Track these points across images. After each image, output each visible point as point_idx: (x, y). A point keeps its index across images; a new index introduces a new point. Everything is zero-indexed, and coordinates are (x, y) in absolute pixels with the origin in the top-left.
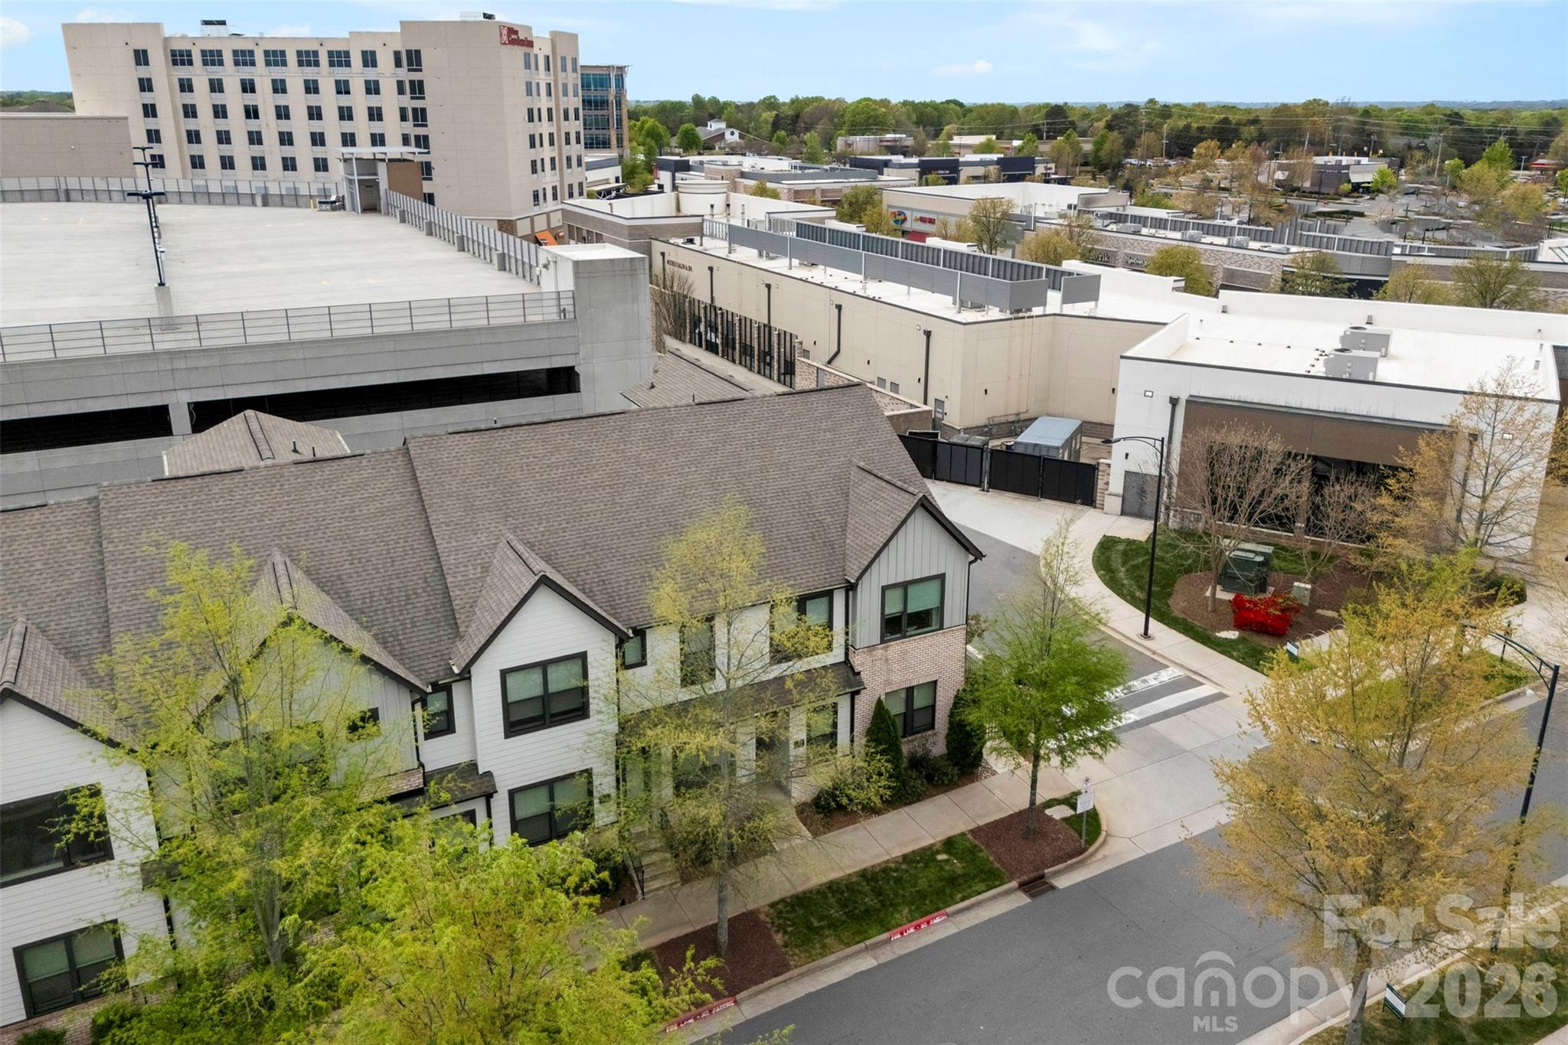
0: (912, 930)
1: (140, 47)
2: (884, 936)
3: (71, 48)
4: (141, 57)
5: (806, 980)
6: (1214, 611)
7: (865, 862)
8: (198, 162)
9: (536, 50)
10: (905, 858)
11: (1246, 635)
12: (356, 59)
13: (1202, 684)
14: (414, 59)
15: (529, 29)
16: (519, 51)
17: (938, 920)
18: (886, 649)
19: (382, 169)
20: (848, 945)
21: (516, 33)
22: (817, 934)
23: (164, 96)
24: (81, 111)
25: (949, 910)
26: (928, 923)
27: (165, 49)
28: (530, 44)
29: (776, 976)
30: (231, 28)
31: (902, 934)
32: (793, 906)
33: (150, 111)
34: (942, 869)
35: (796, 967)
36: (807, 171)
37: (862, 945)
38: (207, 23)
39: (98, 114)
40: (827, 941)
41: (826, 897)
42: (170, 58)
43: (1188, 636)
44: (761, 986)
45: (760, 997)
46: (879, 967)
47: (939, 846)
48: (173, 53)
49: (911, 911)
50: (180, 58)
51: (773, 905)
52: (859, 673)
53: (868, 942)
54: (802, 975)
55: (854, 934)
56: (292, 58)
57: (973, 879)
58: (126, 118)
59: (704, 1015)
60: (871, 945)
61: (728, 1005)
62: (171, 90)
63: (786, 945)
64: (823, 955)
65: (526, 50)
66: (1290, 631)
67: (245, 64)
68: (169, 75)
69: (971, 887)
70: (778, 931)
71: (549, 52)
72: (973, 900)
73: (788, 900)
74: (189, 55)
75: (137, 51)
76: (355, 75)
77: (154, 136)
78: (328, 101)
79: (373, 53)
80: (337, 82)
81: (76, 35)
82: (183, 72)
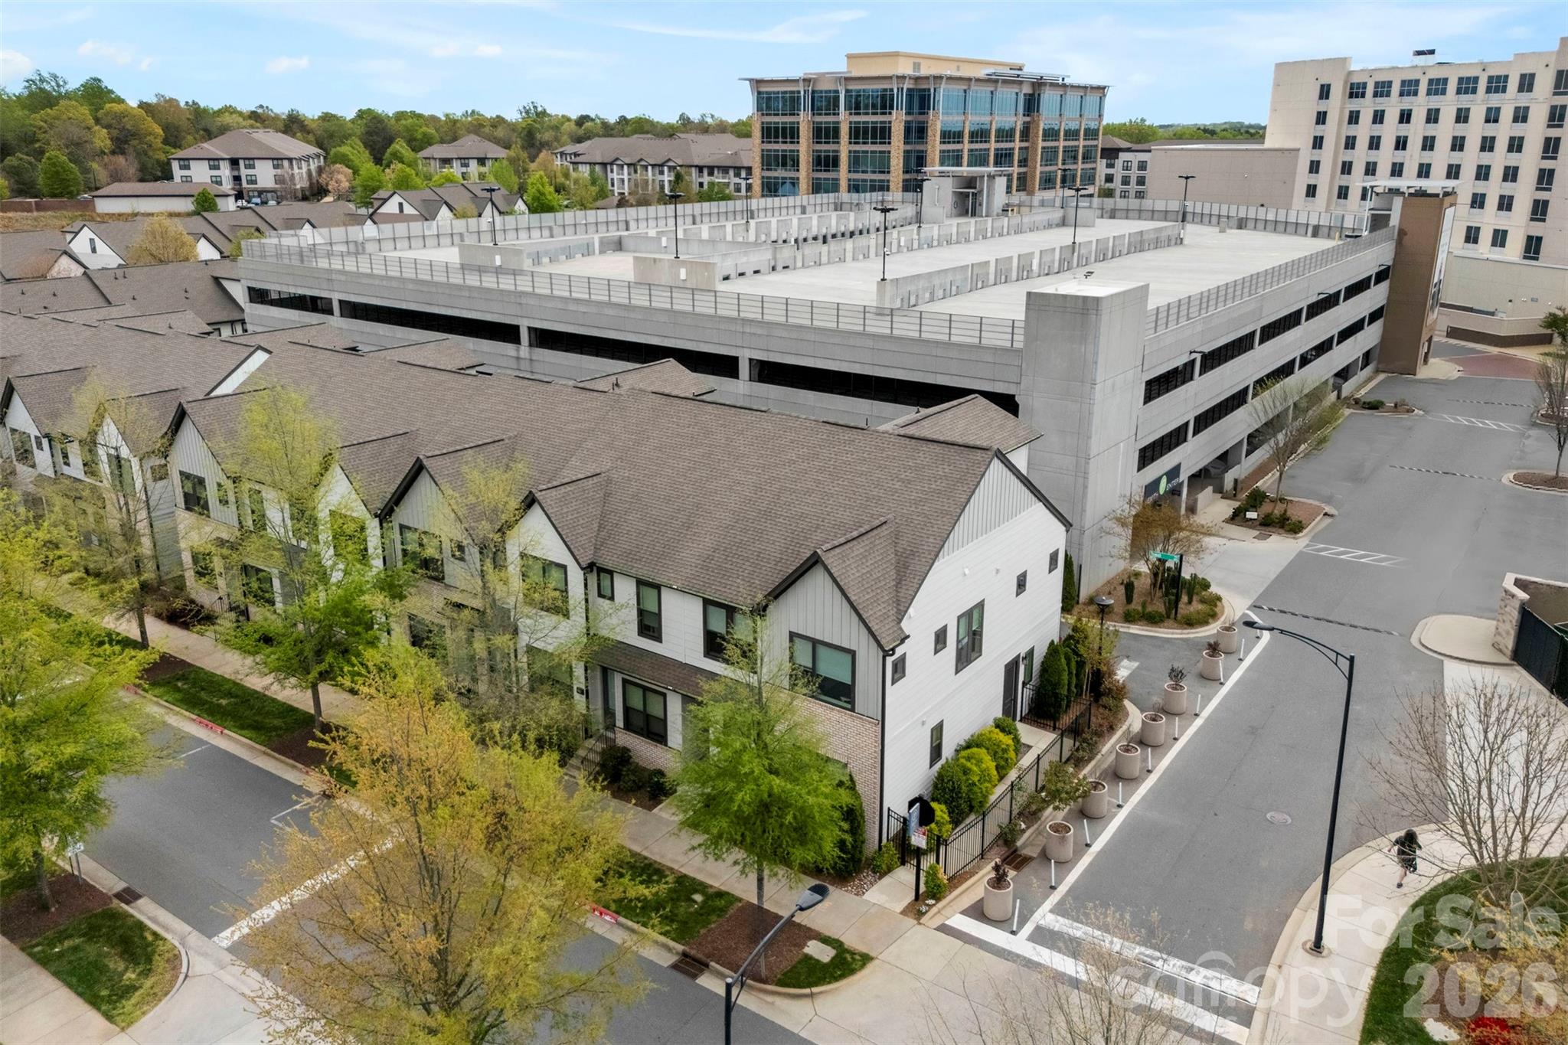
1: (1326, 82)
3: (1277, 85)
4: (1325, 92)
8: (1343, 193)
12: (1513, 84)
17: (608, 918)
19: (1397, 203)
23: (1332, 132)
24: (1268, 143)
25: (621, 919)
26: (601, 913)
27: (1346, 82)
33: (1318, 143)
34: (678, 899)
38: (1419, 53)
39: (1278, 146)
42: (1348, 91)
47: (711, 891)
48: (1352, 87)
50: (1356, 91)
58: (1299, 150)
62: (1341, 122)
67: (1409, 94)
68: (1343, 108)
72: (643, 929)
74: (1365, 88)
75: (1322, 86)
76: (1508, 102)
77: (1315, 167)
78: (1475, 130)
79: (1532, 76)
80: (1489, 110)
81: (1286, 71)
82: (1355, 104)
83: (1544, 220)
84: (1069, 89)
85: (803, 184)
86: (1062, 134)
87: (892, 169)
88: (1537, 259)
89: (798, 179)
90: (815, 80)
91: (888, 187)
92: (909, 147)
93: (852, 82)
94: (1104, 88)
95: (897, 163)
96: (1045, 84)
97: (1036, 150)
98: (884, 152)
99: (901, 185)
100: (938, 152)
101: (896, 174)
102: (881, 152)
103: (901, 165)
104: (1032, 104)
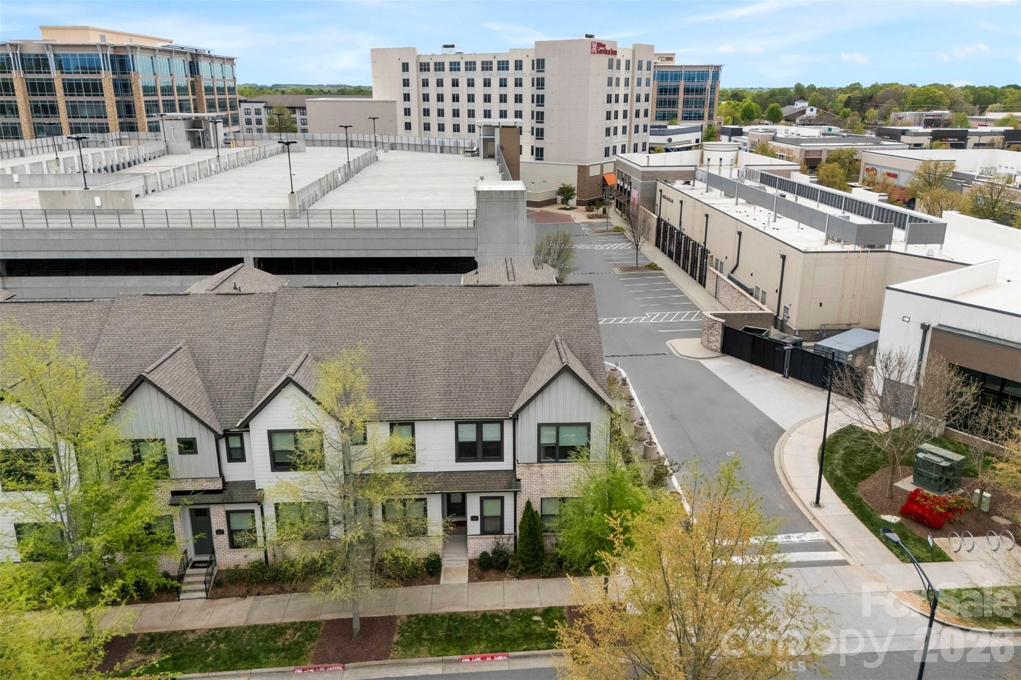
0: (479, 659)
1: (405, 61)
2: (458, 657)
3: (374, 62)
4: (405, 67)
5: (393, 669)
6: (891, 497)
7: (486, 606)
8: (427, 127)
9: (619, 56)
10: (513, 613)
11: (905, 522)
12: (512, 65)
13: (835, 550)
14: (540, 64)
15: (615, 43)
16: (605, 58)
17: (500, 658)
18: (541, 467)
19: (497, 131)
20: (432, 655)
21: (604, 46)
22: (420, 642)
23: (414, 90)
24: (375, 97)
25: (511, 654)
26: (493, 658)
27: (417, 62)
28: (614, 53)
29: (376, 660)
30: (456, 50)
31: (471, 659)
32: (420, 620)
33: (407, 97)
34: (529, 625)
35: (392, 659)
36: (826, 137)
37: (441, 658)
38: (445, 46)
39: (382, 99)
40: (422, 649)
41: (443, 621)
42: (419, 67)
43: (853, 512)
44: (364, 663)
45: (360, 670)
46: (442, 676)
47: (539, 611)
48: (421, 64)
49: (487, 646)
50: (424, 67)
51: (409, 616)
52: (519, 480)
53: (445, 658)
54: (393, 665)
55: (440, 650)
56: (479, 66)
57: (543, 638)
58: (395, 102)
59: (321, 669)
60: (446, 660)
61: (338, 668)
62: (418, 85)
63: (397, 643)
64: (413, 657)
65: (611, 57)
66: (947, 526)
67: (455, 70)
68: (418, 77)
69: (536, 643)
70: (399, 633)
71: (630, 57)
72: (531, 652)
73: (420, 616)
74: (429, 65)
75: (403, 64)
76: (511, 75)
77: (407, 112)
78: (495, 91)
79: (521, 61)
80: (501, 80)
81: (377, 55)
82: (425, 75)
83: (543, 139)
84: (214, 59)
85: (26, 129)
86: (215, 90)
87: (108, 115)
88: (542, 160)
89: (19, 124)
90: (21, 46)
91: (108, 128)
92: (118, 99)
93: (58, 48)
94: (233, 59)
95: (111, 110)
96: (200, 55)
97: (203, 101)
98: (99, 102)
99: (118, 126)
100: (143, 102)
101: (113, 117)
102: (95, 102)
103: (116, 112)
104: (194, 69)
